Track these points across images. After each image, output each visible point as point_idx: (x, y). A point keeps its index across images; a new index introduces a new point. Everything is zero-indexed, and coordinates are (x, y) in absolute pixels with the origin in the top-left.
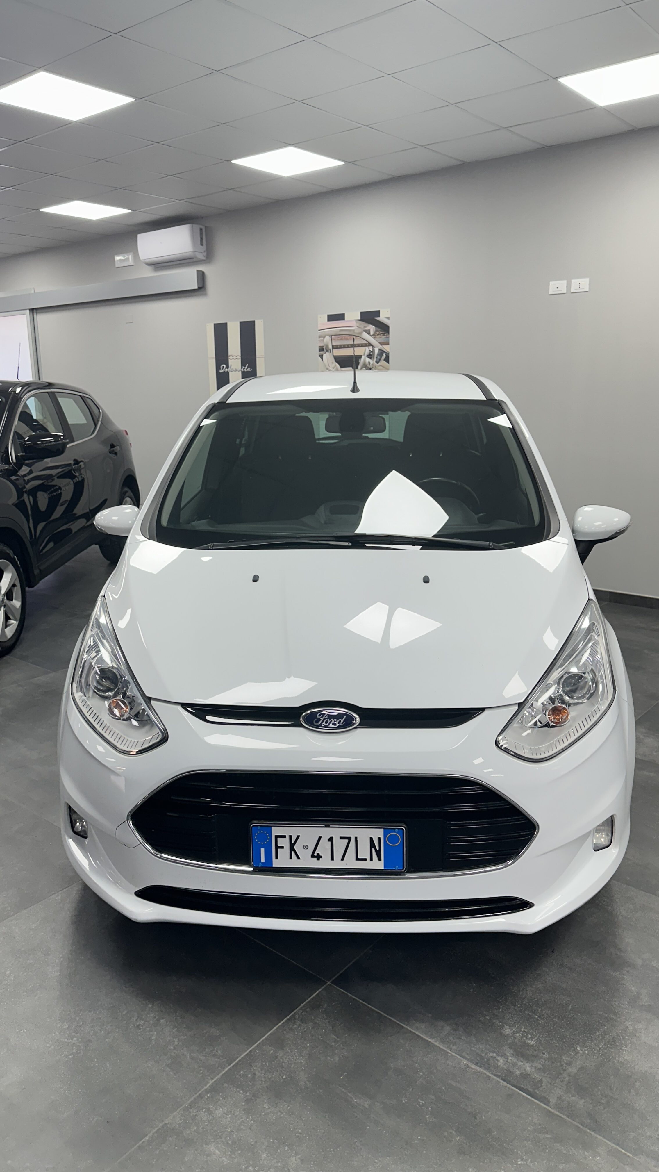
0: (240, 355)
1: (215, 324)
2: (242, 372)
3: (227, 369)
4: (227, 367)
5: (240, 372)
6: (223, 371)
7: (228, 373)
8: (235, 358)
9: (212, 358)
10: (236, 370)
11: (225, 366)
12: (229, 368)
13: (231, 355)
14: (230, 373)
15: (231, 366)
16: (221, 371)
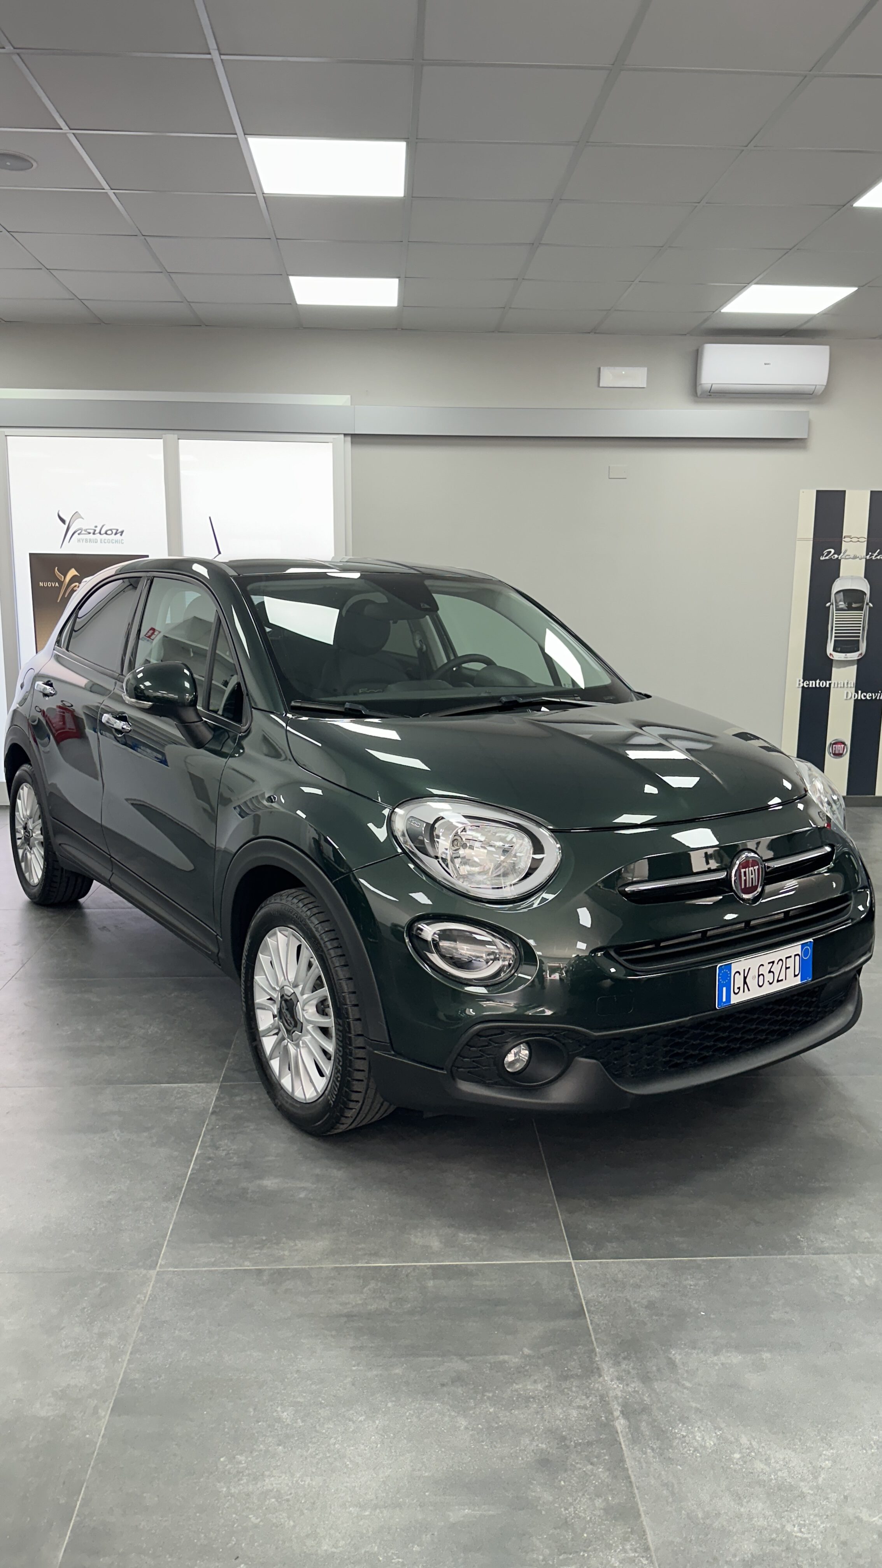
0: (866, 537)
1: (818, 491)
2: (867, 560)
3: (836, 556)
4: (838, 551)
5: (864, 560)
6: (827, 558)
7: (838, 561)
8: (856, 540)
9: (807, 540)
10: (855, 557)
11: (833, 551)
12: (842, 554)
13: (849, 537)
14: (842, 561)
15: (846, 551)
16: (821, 558)
